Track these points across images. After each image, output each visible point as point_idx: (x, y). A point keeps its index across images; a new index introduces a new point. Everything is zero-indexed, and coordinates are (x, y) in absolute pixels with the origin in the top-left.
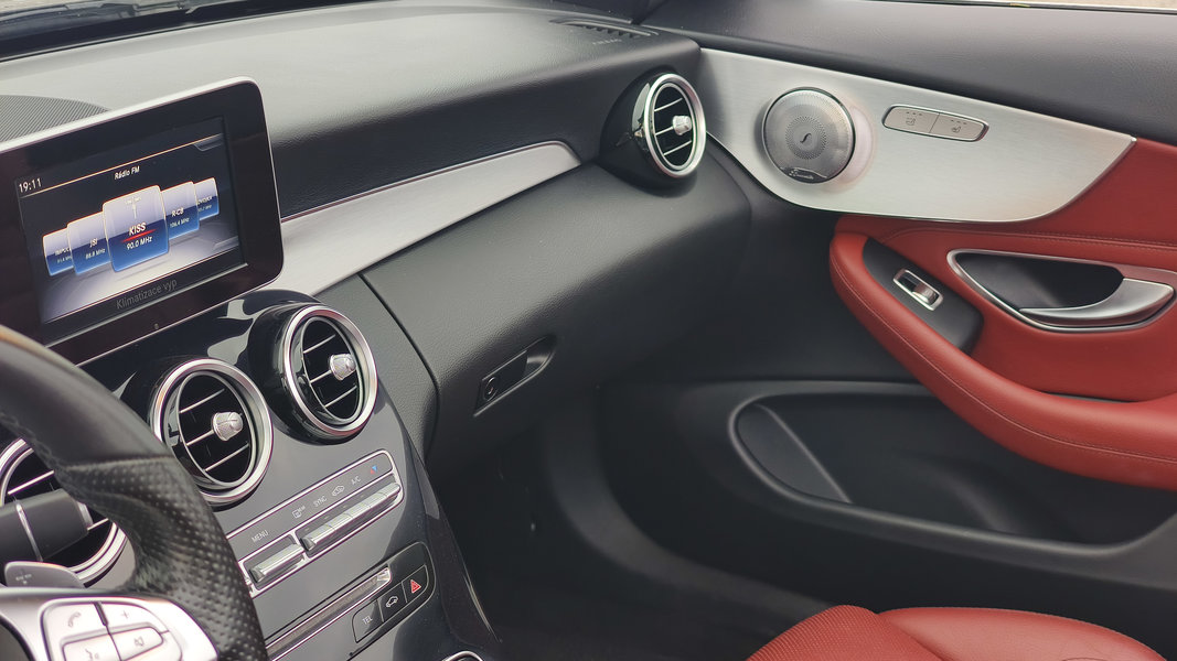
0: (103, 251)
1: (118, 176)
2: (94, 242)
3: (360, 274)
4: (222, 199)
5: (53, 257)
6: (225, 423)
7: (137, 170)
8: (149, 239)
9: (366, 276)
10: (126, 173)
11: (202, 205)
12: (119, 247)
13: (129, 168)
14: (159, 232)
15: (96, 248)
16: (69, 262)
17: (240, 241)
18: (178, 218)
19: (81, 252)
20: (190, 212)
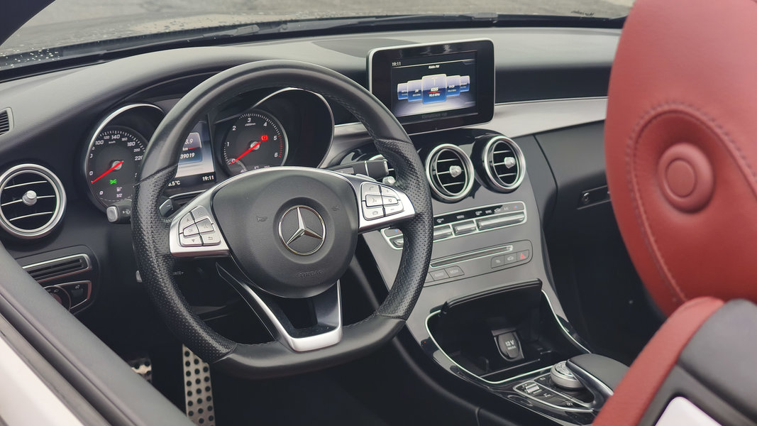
0: (420, 95)
1: (430, 67)
2: (417, 91)
3: (534, 135)
4: (471, 85)
5: (400, 93)
6: (455, 170)
7: (438, 66)
8: (439, 94)
9: (537, 136)
10: (433, 67)
11: (462, 86)
12: (426, 95)
13: (435, 65)
14: (443, 92)
15: (417, 93)
16: (406, 96)
17: (476, 103)
18: (451, 89)
19: (411, 93)
20: (457, 87)
